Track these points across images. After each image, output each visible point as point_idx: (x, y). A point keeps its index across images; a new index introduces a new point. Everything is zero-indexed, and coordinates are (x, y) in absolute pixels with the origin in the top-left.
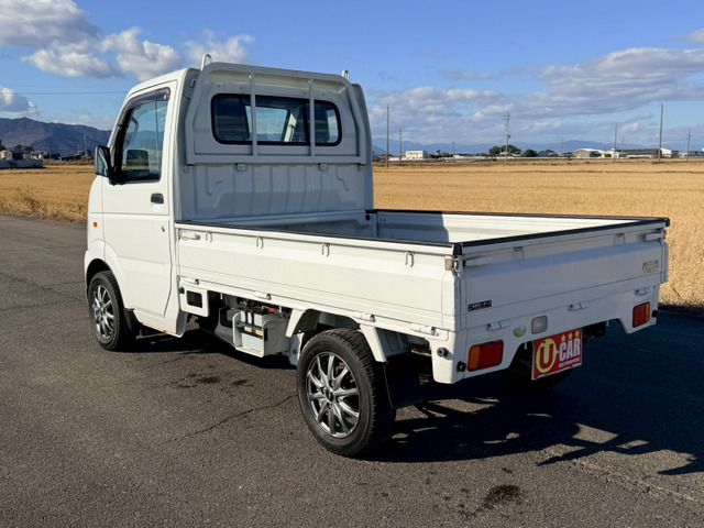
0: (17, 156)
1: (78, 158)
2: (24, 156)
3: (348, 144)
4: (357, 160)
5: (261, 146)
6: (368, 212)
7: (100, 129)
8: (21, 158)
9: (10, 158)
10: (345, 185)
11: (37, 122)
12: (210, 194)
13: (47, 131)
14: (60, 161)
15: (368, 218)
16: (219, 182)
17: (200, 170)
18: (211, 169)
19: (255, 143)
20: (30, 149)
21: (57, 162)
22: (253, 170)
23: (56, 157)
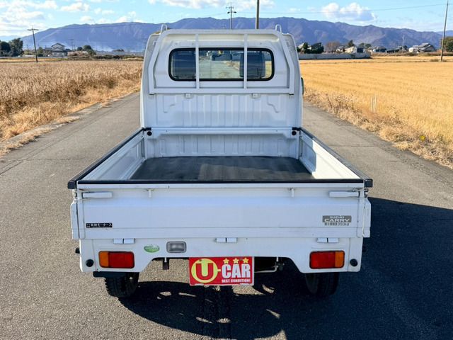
0: (360, 50)
1: (397, 51)
2: (364, 50)
3: (279, 79)
4: (286, 91)
5: (202, 82)
6: (294, 129)
7: (417, 31)
8: (362, 52)
9: (355, 51)
10: (275, 109)
11: (378, 28)
12: (166, 112)
13: (383, 33)
14: (386, 53)
15: (294, 133)
16: (173, 105)
17: (159, 97)
18: (166, 97)
19: (198, 80)
20: (369, 45)
21: (383, 54)
22: (197, 98)
23: (383, 50)
